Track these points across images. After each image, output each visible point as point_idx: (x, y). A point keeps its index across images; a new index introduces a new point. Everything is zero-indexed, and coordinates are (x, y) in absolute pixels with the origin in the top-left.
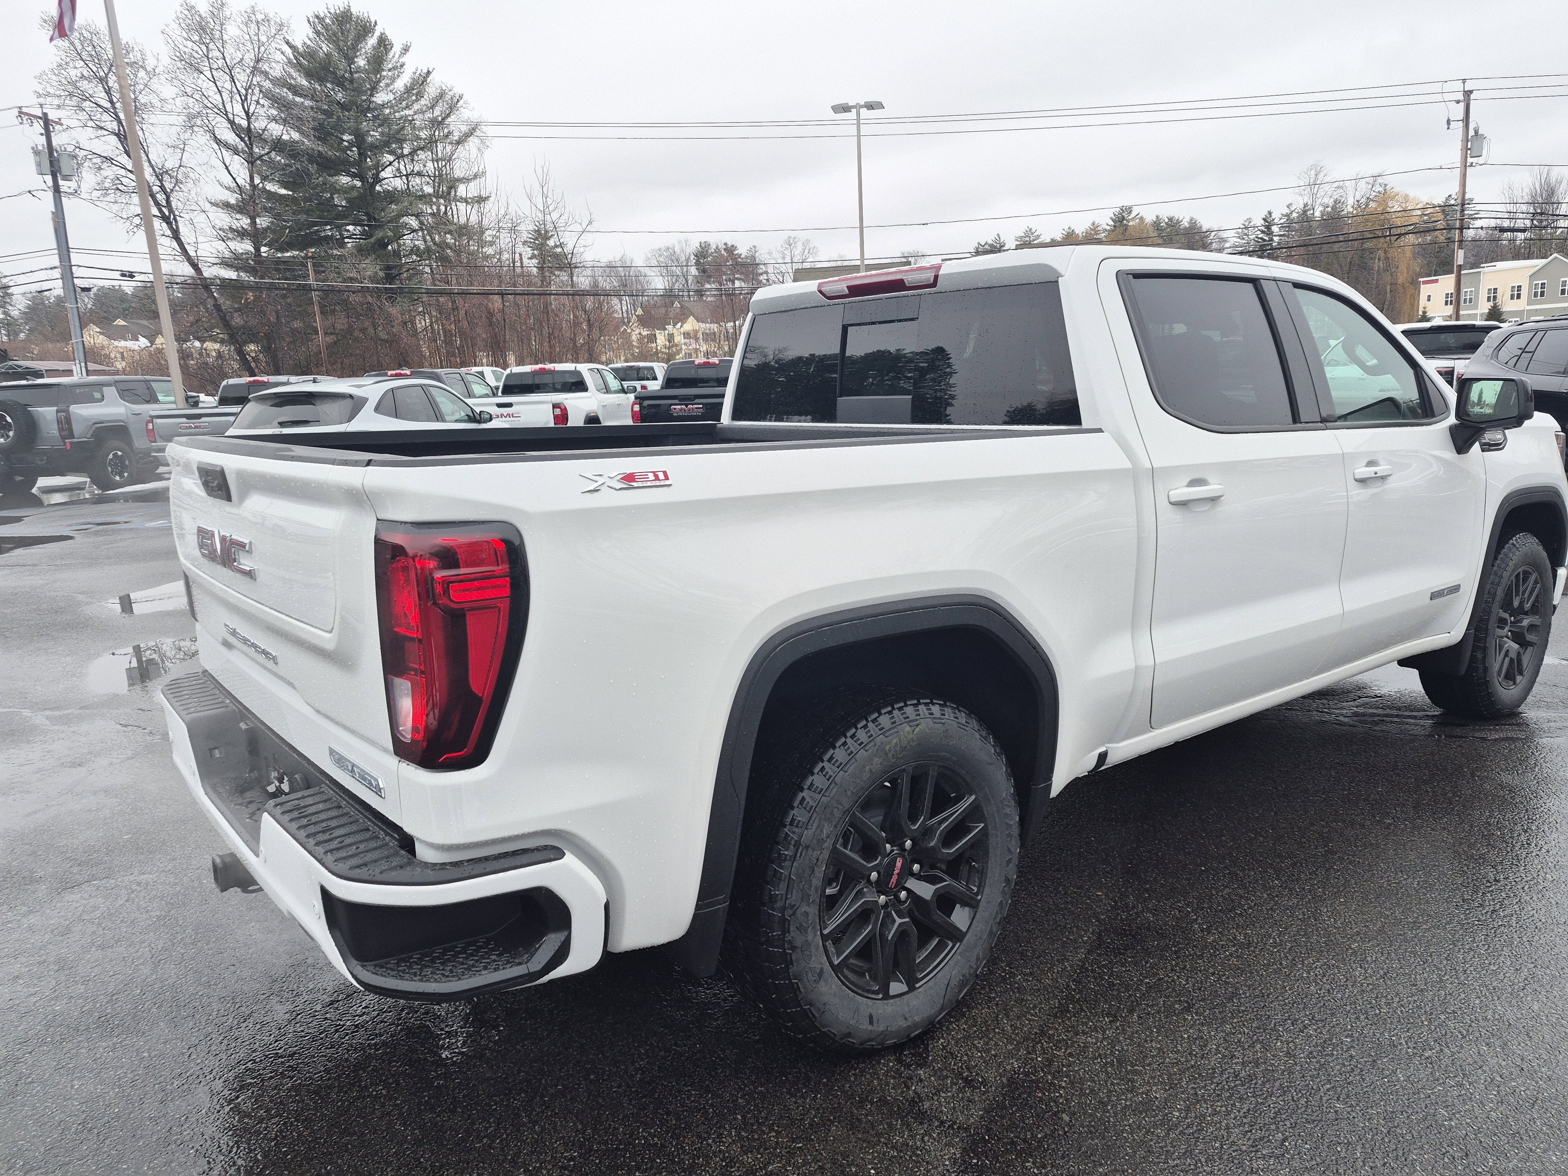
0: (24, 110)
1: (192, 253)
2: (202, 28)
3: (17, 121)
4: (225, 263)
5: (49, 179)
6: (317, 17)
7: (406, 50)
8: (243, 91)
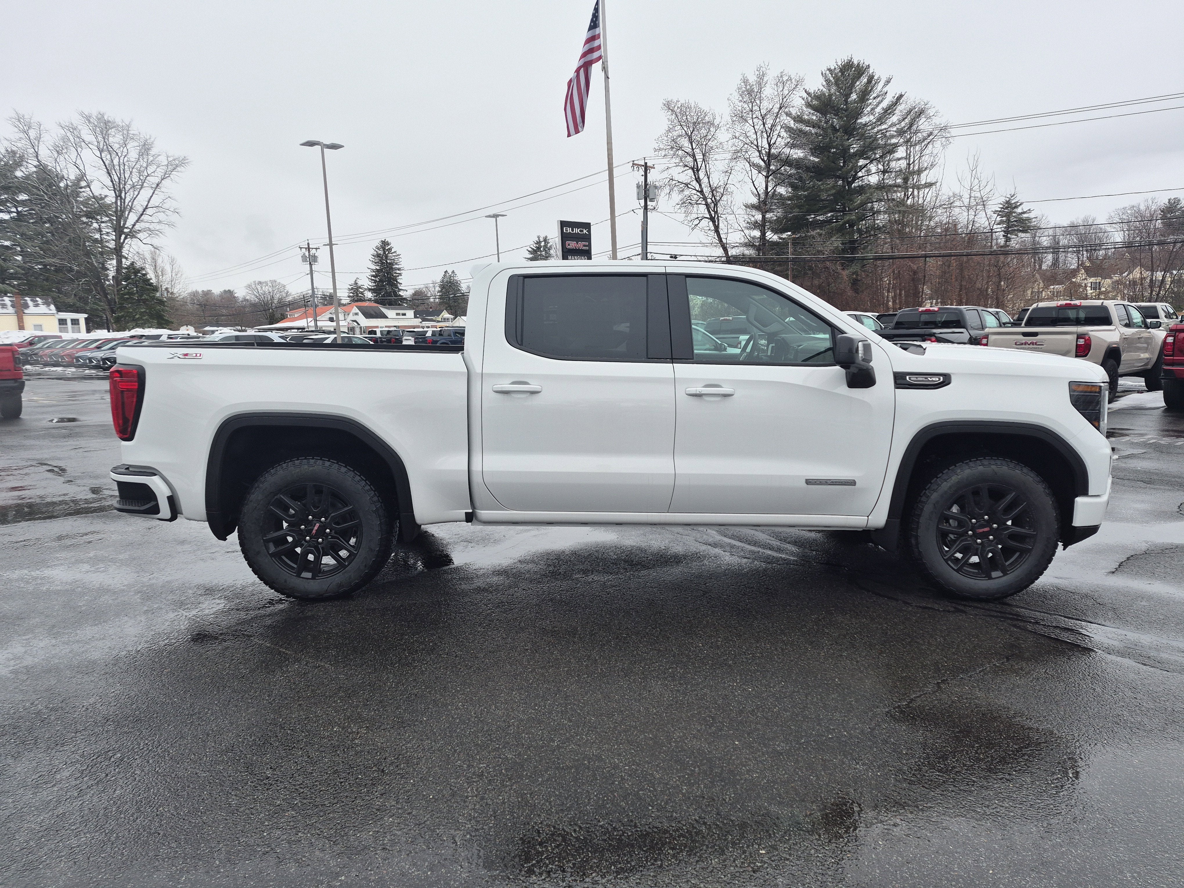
0: (635, 162)
1: (724, 241)
2: (750, 92)
3: (631, 169)
4: (746, 245)
5: (642, 202)
6: (829, 70)
7: (888, 82)
8: (769, 131)
